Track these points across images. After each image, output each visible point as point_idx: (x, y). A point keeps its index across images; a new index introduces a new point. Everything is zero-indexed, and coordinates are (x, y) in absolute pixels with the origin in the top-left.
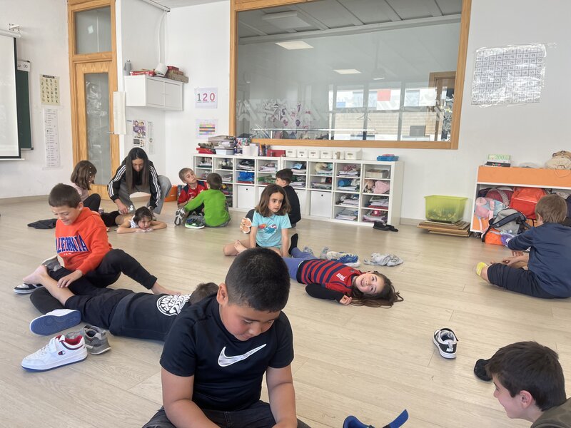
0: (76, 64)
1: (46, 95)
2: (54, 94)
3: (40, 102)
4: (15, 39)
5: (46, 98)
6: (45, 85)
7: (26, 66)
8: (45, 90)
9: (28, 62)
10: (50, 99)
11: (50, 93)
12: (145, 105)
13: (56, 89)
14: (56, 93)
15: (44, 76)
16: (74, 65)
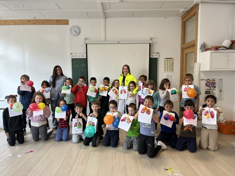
0: (183, 49)
1: (166, 67)
2: (171, 67)
3: (163, 71)
4: (150, 44)
5: (166, 69)
6: (166, 63)
7: (156, 55)
8: (166, 65)
9: (158, 53)
10: (169, 69)
11: (169, 66)
12: (208, 70)
13: (172, 64)
14: (172, 66)
15: (166, 58)
16: (183, 50)
